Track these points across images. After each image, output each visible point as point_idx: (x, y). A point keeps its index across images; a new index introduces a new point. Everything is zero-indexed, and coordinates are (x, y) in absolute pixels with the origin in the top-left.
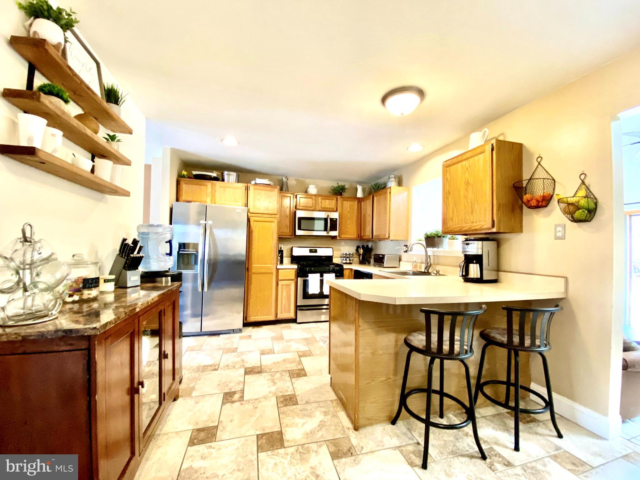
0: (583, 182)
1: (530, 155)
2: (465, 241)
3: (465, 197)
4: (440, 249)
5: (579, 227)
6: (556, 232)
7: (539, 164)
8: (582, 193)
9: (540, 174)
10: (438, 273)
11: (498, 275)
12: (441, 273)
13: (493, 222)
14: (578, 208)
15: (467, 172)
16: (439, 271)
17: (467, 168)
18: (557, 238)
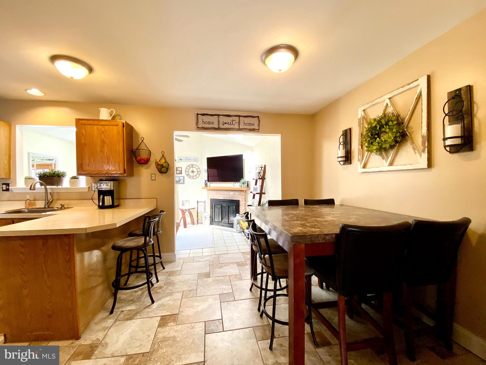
0: (163, 156)
1: (137, 134)
2: (99, 181)
3: (102, 151)
4: (59, 187)
5: (162, 175)
6: (152, 177)
7: (142, 141)
8: (163, 161)
9: (142, 147)
10: (63, 208)
11: (119, 202)
12: (65, 206)
13: (125, 170)
14: (163, 167)
15: (103, 134)
16: (64, 205)
17: (103, 132)
18: (152, 180)
